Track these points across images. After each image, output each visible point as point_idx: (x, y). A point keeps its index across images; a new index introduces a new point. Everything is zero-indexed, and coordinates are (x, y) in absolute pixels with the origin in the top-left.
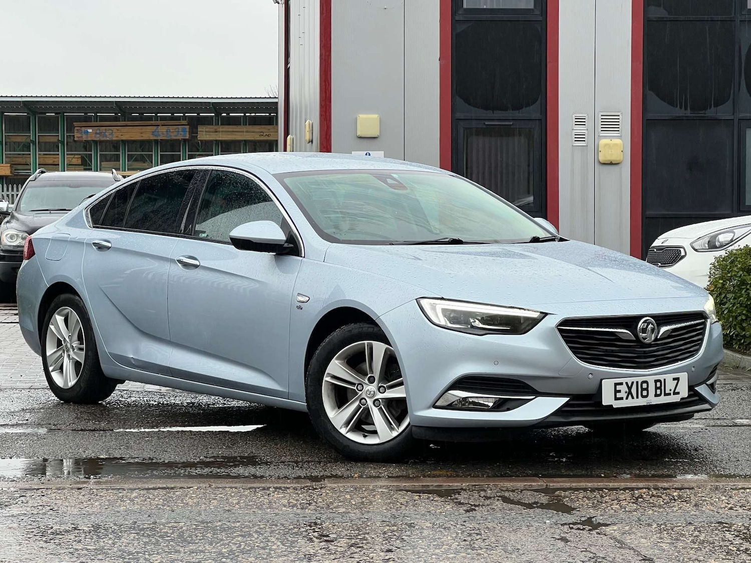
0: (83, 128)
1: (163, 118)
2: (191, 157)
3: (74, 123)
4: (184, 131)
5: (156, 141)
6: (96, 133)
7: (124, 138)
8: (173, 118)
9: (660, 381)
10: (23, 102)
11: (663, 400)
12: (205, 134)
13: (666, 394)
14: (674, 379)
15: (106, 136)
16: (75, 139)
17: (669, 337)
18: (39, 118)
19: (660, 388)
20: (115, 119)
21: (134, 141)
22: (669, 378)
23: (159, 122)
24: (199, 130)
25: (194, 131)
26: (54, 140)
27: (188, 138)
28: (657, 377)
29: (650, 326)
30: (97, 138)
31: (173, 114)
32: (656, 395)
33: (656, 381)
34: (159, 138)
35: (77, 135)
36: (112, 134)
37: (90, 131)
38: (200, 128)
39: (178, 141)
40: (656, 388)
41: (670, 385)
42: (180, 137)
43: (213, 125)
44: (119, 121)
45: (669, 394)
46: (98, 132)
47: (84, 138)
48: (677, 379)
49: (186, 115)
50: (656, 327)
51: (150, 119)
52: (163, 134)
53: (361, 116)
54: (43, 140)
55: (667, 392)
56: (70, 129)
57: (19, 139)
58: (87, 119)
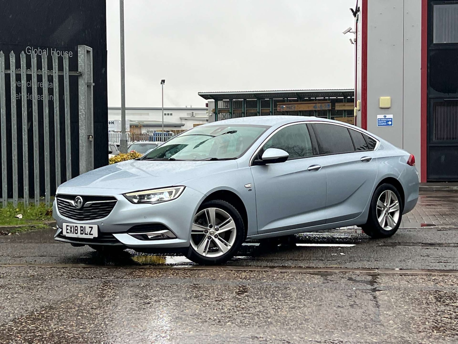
0: (281, 105)
1: (319, 100)
2: (332, 119)
3: (278, 103)
4: (329, 105)
5: (316, 111)
6: (287, 108)
7: (300, 110)
8: (324, 100)
9: (82, 227)
10: (254, 94)
11: (84, 236)
12: (338, 107)
13: (85, 234)
14: (90, 227)
15: (292, 109)
16: (278, 110)
17: (90, 207)
18: (261, 101)
19: (83, 230)
20: (297, 101)
21: (306, 111)
22: (87, 226)
23: (317, 102)
24: (336, 105)
25: (333, 106)
26: (268, 111)
27: (330, 109)
28: (82, 225)
29: (79, 200)
30: (288, 110)
31: (324, 98)
32: (81, 234)
33: (81, 227)
34: (317, 109)
35: (278, 109)
36: (295, 107)
37: (284, 106)
38: (336, 104)
39: (326, 110)
40: (81, 230)
41: (88, 230)
42: (327, 109)
43: (342, 102)
44: (298, 101)
45: (87, 234)
46: (288, 107)
47: (282, 110)
48: (92, 228)
49: (330, 98)
50: (82, 201)
51: (313, 100)
52: (319, 107)
53: (382, 98)
54: (263, 111)
55: (86, 233)
56: (276, 106)
57: (252, 111)
58: (283, 101)
